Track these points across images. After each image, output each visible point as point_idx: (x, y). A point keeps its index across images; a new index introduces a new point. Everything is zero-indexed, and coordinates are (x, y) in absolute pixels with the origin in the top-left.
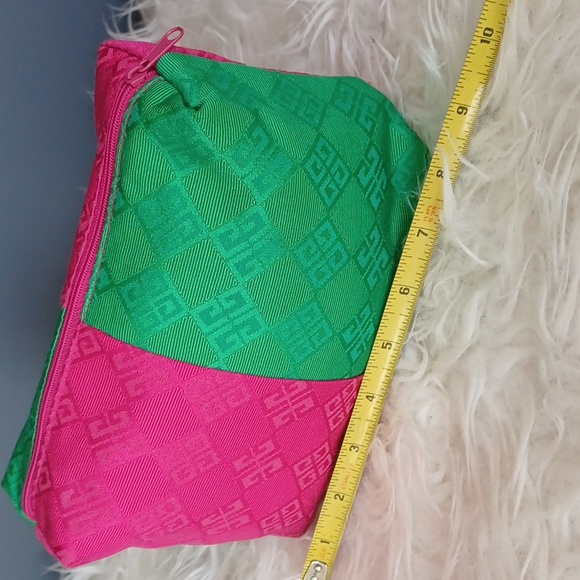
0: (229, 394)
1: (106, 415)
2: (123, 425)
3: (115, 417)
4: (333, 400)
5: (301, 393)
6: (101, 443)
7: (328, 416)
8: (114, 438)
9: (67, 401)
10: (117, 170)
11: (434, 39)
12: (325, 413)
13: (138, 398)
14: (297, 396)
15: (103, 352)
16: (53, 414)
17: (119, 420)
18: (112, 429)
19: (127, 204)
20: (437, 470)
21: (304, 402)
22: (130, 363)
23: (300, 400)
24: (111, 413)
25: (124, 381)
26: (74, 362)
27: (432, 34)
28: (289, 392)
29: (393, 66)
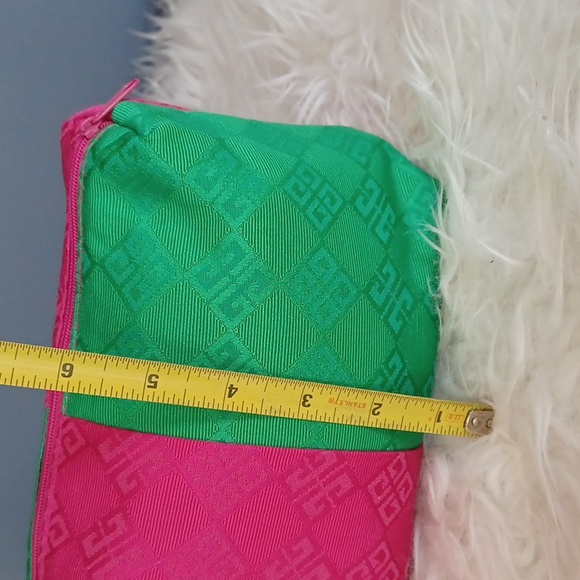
0: (239, 473)
1: (100, 524)
2: (119, 532)
3: (110, 523)
4: (378, 480)
5: (332, 468)
6: (97, 561)
7: (377, 502)
8: (111, 551)
9: (58, 519)
10: (81, 229)
11: (418, 61)
12: (370, 498)
13: (132, 492)
14: (327, 472)
15: (88, 444)
16: (45, 540)
17: (114, 527)
18: (108, 539)
19: (94, 263)
20: (525, 546)
21: (340, 480)
22: (118, 451)
23: (333, 478)
24: (105, 520)
25: (114, 475)
26: (60, 467)
27: (414, 55)
28: (316, 466)
29: (385, 107)
